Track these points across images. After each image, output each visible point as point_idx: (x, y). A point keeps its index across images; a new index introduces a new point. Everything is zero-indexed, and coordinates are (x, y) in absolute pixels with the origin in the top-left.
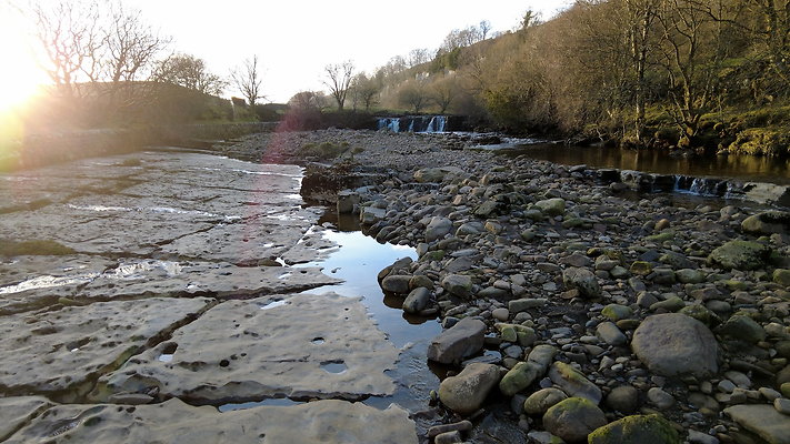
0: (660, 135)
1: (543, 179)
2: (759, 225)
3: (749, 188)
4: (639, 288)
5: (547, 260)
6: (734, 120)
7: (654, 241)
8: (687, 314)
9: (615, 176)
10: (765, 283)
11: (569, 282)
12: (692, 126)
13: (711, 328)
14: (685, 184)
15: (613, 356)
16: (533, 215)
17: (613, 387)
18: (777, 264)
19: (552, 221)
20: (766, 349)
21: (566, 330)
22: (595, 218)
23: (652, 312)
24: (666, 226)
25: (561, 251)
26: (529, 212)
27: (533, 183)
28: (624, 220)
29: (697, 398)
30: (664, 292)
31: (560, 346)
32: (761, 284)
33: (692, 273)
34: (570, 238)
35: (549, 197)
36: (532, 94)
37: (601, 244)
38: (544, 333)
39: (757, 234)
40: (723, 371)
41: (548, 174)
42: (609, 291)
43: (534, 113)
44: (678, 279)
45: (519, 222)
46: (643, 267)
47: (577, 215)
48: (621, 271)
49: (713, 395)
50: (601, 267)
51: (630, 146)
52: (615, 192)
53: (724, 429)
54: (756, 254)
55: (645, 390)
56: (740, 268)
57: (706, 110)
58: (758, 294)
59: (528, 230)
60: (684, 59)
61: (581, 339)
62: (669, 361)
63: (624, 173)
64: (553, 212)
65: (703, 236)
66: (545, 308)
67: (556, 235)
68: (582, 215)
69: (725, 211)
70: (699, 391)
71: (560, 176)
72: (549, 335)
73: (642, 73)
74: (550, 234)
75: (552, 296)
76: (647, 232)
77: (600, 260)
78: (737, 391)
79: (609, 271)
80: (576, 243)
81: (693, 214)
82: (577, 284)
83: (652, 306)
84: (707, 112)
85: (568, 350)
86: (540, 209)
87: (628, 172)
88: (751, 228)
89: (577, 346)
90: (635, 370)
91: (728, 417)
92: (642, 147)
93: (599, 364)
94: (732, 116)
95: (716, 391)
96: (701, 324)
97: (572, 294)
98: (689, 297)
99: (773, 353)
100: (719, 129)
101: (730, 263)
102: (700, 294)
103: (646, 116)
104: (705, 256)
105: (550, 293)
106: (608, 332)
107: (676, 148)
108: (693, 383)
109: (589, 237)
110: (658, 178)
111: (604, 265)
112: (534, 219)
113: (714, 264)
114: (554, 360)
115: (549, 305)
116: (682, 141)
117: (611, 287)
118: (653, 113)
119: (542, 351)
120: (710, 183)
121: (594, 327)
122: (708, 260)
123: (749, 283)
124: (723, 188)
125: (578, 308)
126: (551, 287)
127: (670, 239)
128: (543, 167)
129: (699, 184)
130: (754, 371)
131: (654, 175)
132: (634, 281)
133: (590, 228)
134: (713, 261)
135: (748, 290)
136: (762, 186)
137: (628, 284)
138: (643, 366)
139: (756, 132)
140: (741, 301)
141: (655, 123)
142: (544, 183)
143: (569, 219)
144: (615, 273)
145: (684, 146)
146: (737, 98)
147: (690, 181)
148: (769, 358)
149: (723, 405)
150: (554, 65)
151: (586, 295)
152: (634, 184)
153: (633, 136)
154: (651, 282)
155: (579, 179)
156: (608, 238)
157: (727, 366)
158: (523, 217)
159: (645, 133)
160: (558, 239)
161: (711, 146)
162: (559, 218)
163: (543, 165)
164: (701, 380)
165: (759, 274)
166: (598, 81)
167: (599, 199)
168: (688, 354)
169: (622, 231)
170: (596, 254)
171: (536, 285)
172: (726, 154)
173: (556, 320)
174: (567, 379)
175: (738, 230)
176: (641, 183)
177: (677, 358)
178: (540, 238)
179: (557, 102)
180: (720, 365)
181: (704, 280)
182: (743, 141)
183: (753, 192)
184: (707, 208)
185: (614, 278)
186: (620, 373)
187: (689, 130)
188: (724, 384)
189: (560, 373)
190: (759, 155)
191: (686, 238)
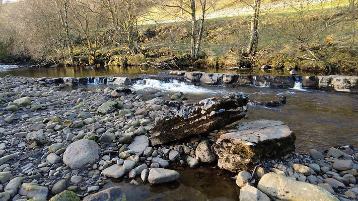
0: (81, 60)
1: (22, 87)
2: (116, 94)
3: (115, 79)
4: (67, 132)
5: (20, 131)
6: (108, 52)
7: (76, 108)
8: (86, 138)
9: (61, 81)
10: (117, 116)
11: (30, 139)
12: (93, 55)
13: (96, 141)
14: (92, 81)
15: (54, 169)
16: (11, 108)
17: (54, 184)
18: (121, 108)
19: (24, 109)
20: (116, 142)
21: (31, 164)
22: (48, 103)
23: (72, 142)
24: (81, 101)
25: (28, 124)
26: (9, 107)
27: (16, 90)
28: (63, 101)
29: (91, 172)
30: (78, 131)
31: (26, 174)
32: (115, 117)
33: (90, 120)
34: (35, 116)
35: (23, 96)
36: (12, 41)
37: (51, 116)
38: (17, 171)
39: (116, 97)
40: (101, 157)
41: (26, 83)
42: (53, 138)
43: (16, 51)
44: (84, 124)
45: (3, 114)
46: (68, 122)
47: (38, 103)
48: (59, 126)
49: (97, 169)
50: (49, 128)
51: (69, 65)
52: (61, 88)
53: (100, 181)
54: (113, 106)
55: (69, 179)
56: (108, 113)
57: (97, 48)
58: (114, 121)
59: (9, 117)
60: (85, 27)
61: (38, 166)
62: (79, 162)
63: (65, 79)
64: (24, 105)
65: (96, 102)
66: (18, 157)
67: (27, 116)
68: (41, 103)
69: (106, 90)
70: (92, 169)
71: (32, 84)
72: (20, 171)
73: (68, 32)
74: (23, 116)
75: (23, 149)
76: (73, 105)
77: (49, 124)
78: (105, 163)
79: (53, 128)
80: (38, 118)
81: (94, 93)
82: (34, 140)
83: (72, 139)
84: (98, 49)
85: (31, 175)
86: (16, 104)
87: (67, 78)
88: (114, 96)
89: (36, 171)
90: (65, 171)
91: (102, 175)
92: (74, 66)
93: (48, 175)
94: (108, 51)
95: (98, 166)
96: (91, 141)
97: (33, 145)
98: (89, 130)
99: (118, 143)
100: (104, 56)
101: (105, 112)
102: (93, 128)
103: (74, 51)
104: (96, 111)
105: (21, 148)
106: (52, 158)
107: (89, 65)
108: (89, 167)
109: (45, 114)
110: (80, 80)
111: (50, 126)
112: (13, 110)
113: (99, 113)
114: (22, 183)
115: (21, 155)
116: (91, 62)
117: (54, 135)
118: (76, 50)
119: (14, 182)
120: (101, 79)
121: (45, 158)
122: (97, 112)
123: (112, 118)
124: (106, 80)
125: (36, 152)
126: (23, 144)
127: (82, 106)
128: (22, 80)
129: (97, 80)
130: (111, 153)
131: (78, 78)
132: (65, 130)
133: (46, 108)
134: (99, 112)
135: (111, 121)
136: (118, 78)
137: (62, 132)
138: (69, 168)
139: (116, 57)
140: (109, 126)
141: (78, 55)
142: (23, 89)
143: (34, 106)
144: (56, 129)
145: (92, 64)
146: (108, 44)
147: (93, 79)
148: (117, 145)
149: (101, 171)
150: (21, 26)
151: (40, 144)
152: (70, 84)
153: (69, 61)
154: (73, 128)
155: (44, 84)
156: (54, 112)
157: (102, 154)
158: (5, 110)
159: (74, 59)
160: (28, 118)
161: (102, 64)
162: (28, 107)
163: (23, 79)
164: (92, 165)
165: (115, 113)
166: (48, 36)
167: (52, 93)
168: (86, 155)
169: (62, 107)
170: (47, 122)
171: (13, 146)
172: (108, 66)
173: (24, 161)
174: (28, 191)
175: (110, 97)
176: (73, 83)
177: (81, 159)
178: (17, 119)
179: (27, 45)
180: (100, 155)
181: (95, 121)
182: (113, 61)
183: (116, 81)
184: (99, 90)
185: (55, 131)
186: (58, 175)
187: (92, 57)
188: (101, 162)
189: (25, 189)
190: (119, 66)
191: (89, 105)
